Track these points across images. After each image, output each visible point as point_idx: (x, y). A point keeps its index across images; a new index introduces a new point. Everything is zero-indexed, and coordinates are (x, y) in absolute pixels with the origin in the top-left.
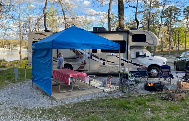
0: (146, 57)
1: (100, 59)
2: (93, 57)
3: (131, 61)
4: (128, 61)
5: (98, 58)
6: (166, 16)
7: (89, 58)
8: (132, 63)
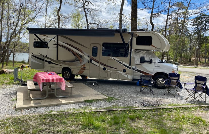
0: (152, 63)
1: (100, 64)
2: (93, 61)
3: (135, 67)
4: (130, 67)
5: (98, 63)
6: (196, 23)
7: (89, 62)
8: (136, 70)
